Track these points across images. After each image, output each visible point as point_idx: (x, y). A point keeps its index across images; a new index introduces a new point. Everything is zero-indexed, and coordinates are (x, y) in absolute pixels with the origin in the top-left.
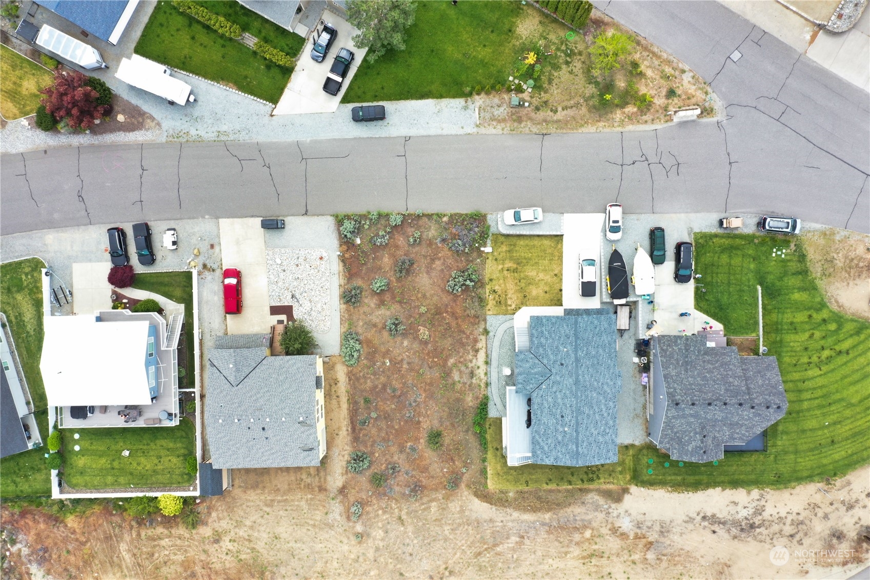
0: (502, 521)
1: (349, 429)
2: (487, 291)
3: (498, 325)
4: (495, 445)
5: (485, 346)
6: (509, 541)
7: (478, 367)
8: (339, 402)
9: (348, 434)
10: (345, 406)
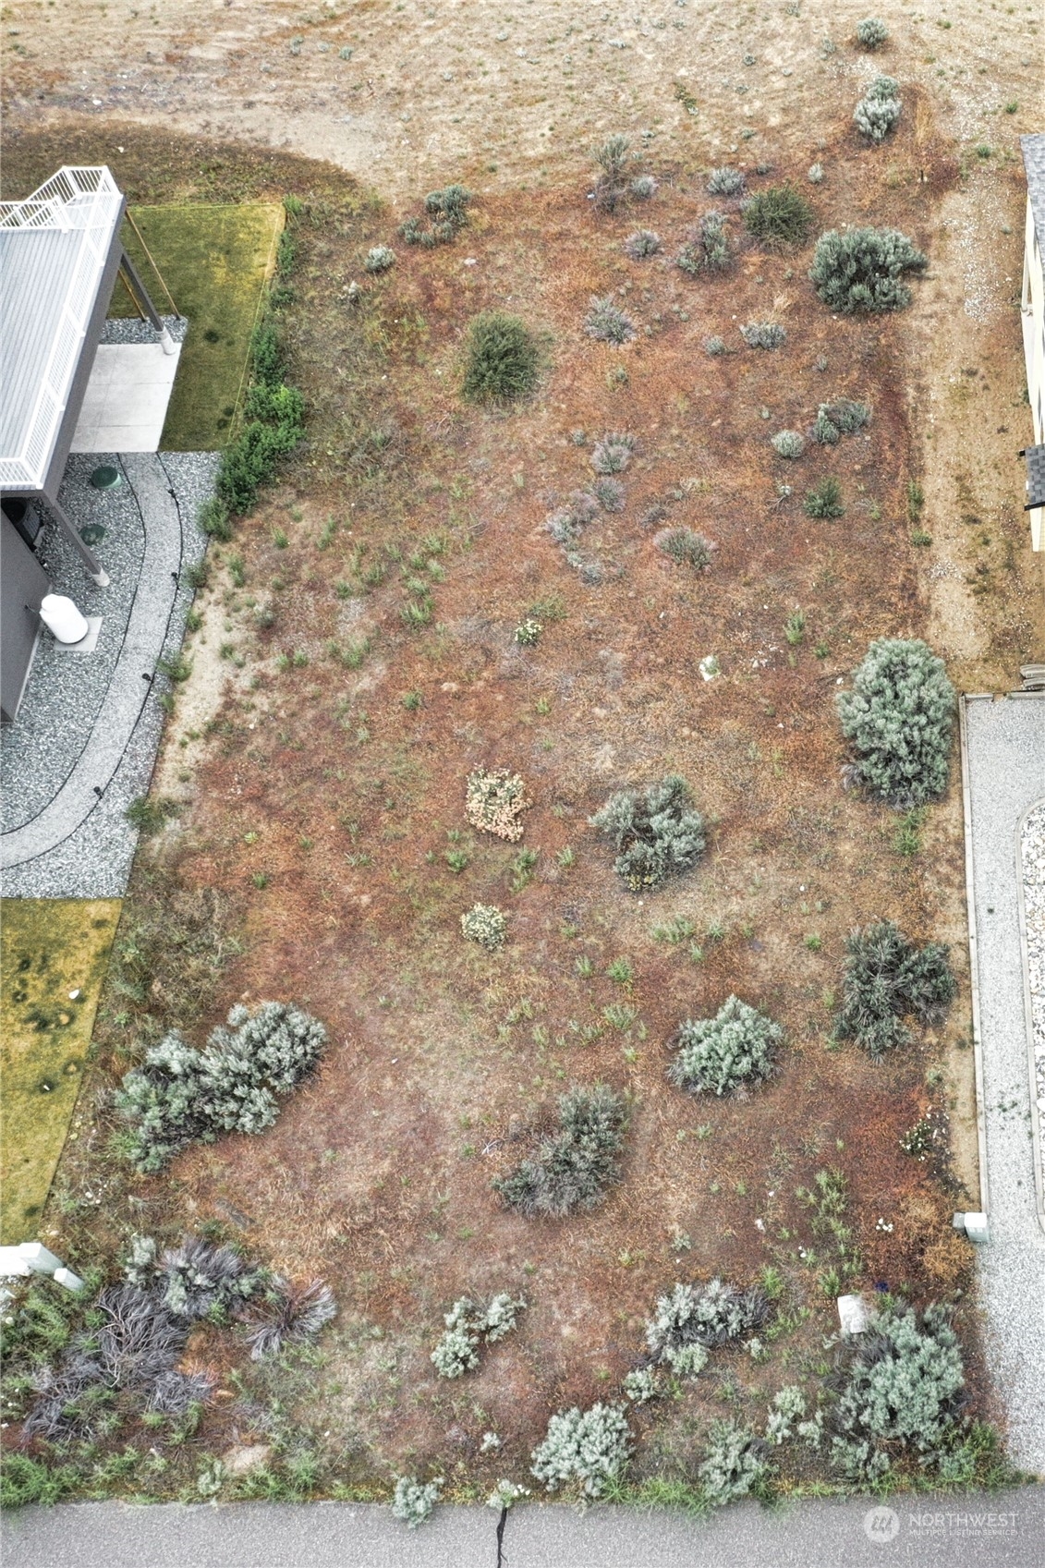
0: (250, 105)
1: (911, 392)
2: (84, 1025)
3: (69, 849)
4: (217, 353)
5: (171, 750)
6: (235, 46)
7: (226, 652)
8: (965, 495)
9: (919, 373)
10: (937, 485)
